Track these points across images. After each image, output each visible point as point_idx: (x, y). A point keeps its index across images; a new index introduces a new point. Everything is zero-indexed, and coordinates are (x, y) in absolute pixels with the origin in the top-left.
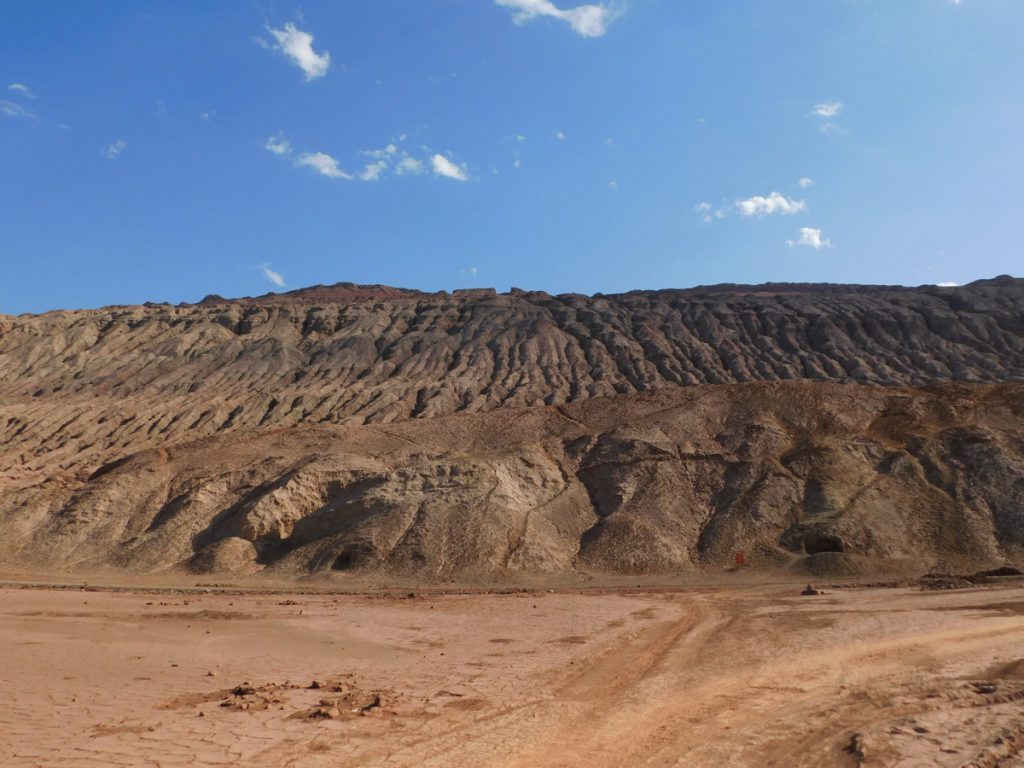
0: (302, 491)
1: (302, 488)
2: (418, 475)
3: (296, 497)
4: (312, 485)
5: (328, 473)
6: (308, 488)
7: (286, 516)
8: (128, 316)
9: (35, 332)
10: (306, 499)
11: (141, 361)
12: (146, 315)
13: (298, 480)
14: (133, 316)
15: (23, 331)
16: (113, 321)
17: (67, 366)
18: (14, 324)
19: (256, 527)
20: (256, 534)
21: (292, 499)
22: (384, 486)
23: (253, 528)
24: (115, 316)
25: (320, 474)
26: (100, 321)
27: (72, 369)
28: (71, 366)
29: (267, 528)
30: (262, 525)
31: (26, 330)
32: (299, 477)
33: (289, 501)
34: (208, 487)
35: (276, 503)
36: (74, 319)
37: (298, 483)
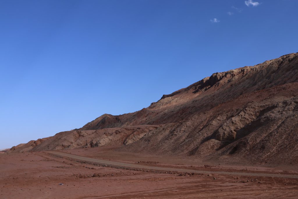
0: (247, 116)
1: (246, 115)
2: (293, 102)
3: (243, 119)
4: (252, 113)
5: (261, 107)
6: (249, 115)
7: (237, 128)
8: (288, 58)
9: (257, 70)
10: (248, 120)
11: (293, 73)
12: (295, 56)
13: (246, 111)
14: (290, 57)
15: (253, 70)
16: (283, 61)
17: (267, 80)
18: (251, 69)
19: (222, 134)
20: (222, 137)
21: (241, 121)
22: (273, 110)
23: (220, 134)
24: (283, 59)
25: (257, 107)
26: (278, 62)
27: (269, 80)
28: (268, 79)
29: (227, 134)
30: (224, 133)
31: (254, 70)
32: (246, 110)
33: (239, 121)
34: (218, 118)
35: (232, 122)
36: (270, 63)
37: (245, 113)
